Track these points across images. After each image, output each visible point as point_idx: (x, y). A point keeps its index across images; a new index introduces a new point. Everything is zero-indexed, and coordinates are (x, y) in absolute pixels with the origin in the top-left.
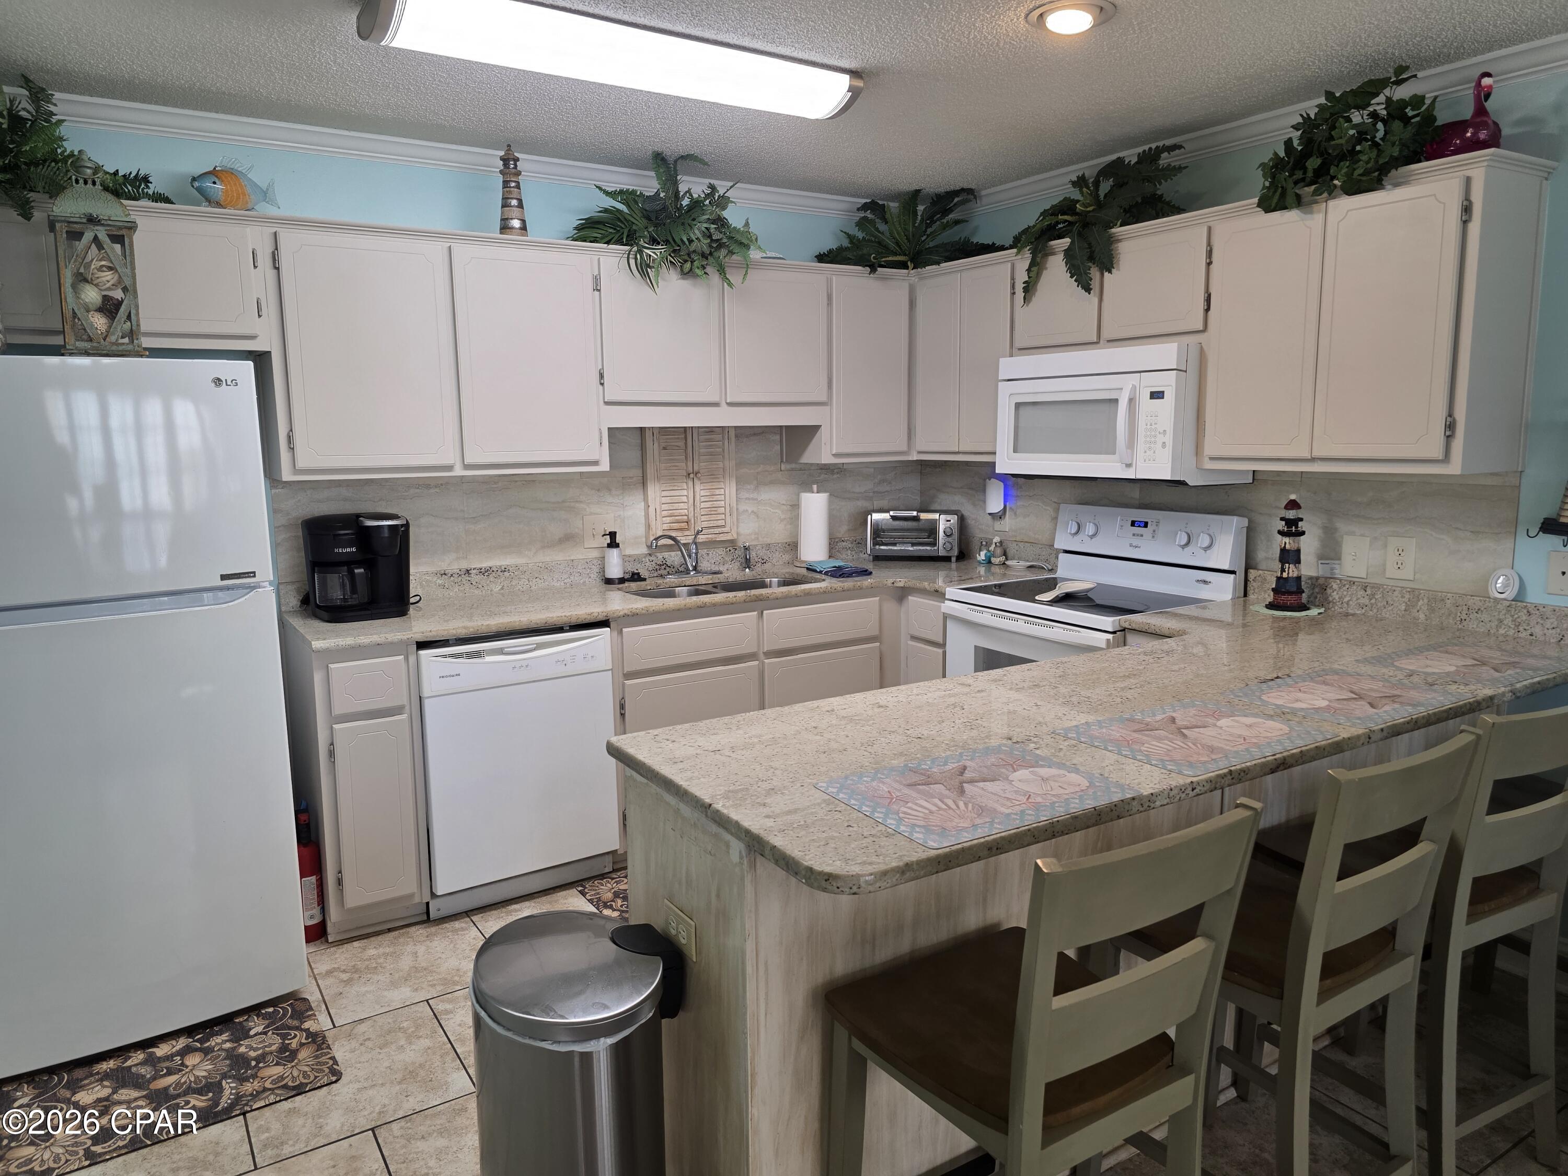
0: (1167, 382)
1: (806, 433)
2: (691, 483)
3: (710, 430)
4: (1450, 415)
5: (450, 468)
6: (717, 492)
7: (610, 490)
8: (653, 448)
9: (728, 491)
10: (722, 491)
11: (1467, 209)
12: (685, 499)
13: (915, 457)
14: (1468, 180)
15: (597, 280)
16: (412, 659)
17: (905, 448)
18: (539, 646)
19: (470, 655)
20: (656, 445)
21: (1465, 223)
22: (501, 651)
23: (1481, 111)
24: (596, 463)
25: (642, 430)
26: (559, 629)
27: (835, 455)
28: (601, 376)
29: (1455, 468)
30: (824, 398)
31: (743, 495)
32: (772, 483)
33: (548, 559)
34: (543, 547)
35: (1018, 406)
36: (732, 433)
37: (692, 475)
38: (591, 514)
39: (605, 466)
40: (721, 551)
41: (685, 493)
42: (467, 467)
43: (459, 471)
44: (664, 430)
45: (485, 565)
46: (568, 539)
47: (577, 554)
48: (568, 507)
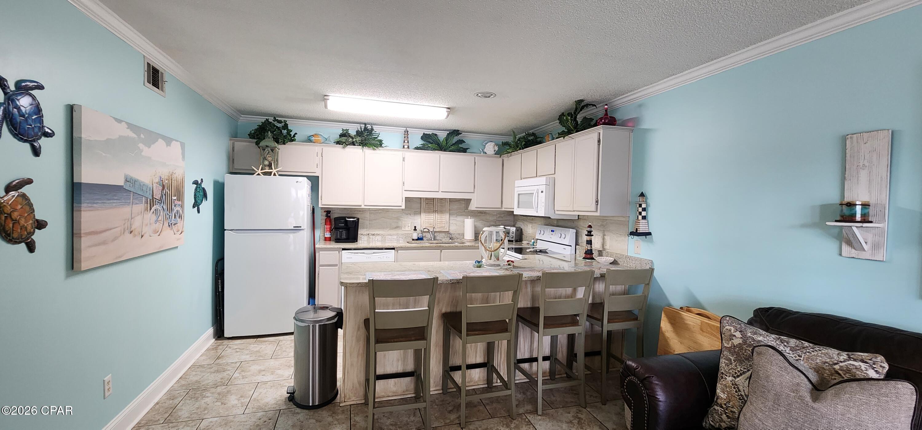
0: (543, 188)
1: (468, 201)
2: (434, 214)
3: (442, 199)
4: (597, 198)
5: (361, 206)
6: (443, 217)
7: (410, 215)
8: (423, 204)
9: (446, 216)
10: (444, 217)
11: (599, 141)
12: (432, 218)
13: (503, 209)
14: (600, 133)
16: (341, 253)
17: (500, 207)
18: (374, 253)
19: (355, 253)
20: (424, 203)
21: (599, 145)
22: (364, 253)
23: (606, 114)
24: (401, 206)
25: (421, 198)
26: (382, 249)
27: (476, 208)
28: (403, 183)
29: (598, 214)
30: (473, 191)
31: (452, 218)
32: (461, 215)
33: (390, 232)
34: (390, 229)
35: (519, 194)
36: (448, 200)
37: (435, 211)
38: (404, 221)
39: (403, 207)
40: (443, 234)
41: (433, 216)
42: (365, 206)
43: (363, 207)
44: (427, 199)
46: (397, 227)
47: (400, 232)
48: (398, 219)
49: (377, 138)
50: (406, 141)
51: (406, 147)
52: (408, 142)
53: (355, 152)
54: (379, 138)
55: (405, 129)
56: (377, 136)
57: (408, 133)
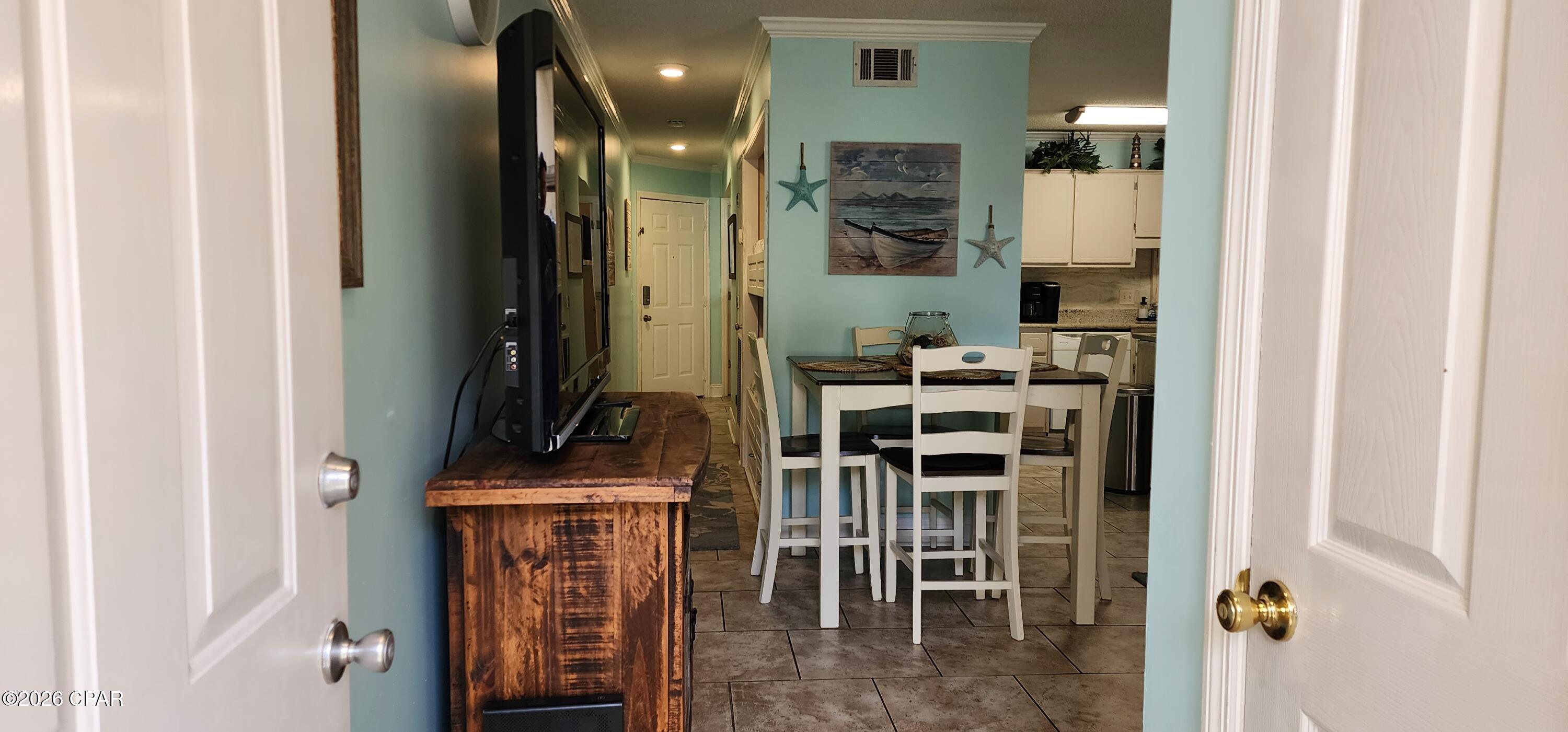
5: (1066, 264)
7: (1134, 278)
15: (1136, 185)
16: (1050, 335)
19: (1072, 336)
28: (1135, 226)
33: (1102, 308)
34: (1100, 303)
38: (1124, 289)
39: (1133, 265)
42: (1073, 264)
43: (1070, 265)
45: (1073, 309)
46: (1112, 300)
47: (1116, 307)
48: (1113, 285)
49: (1091, 153)
50: (1136, 156)
51: (1136, 165)
52: (1139, 157)
53: (1061, 178)
54: (1095, 154)
55: (1135, 133)
56: (1091, 151)
57: (1139, 141)
